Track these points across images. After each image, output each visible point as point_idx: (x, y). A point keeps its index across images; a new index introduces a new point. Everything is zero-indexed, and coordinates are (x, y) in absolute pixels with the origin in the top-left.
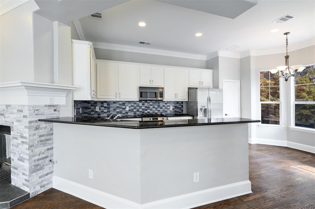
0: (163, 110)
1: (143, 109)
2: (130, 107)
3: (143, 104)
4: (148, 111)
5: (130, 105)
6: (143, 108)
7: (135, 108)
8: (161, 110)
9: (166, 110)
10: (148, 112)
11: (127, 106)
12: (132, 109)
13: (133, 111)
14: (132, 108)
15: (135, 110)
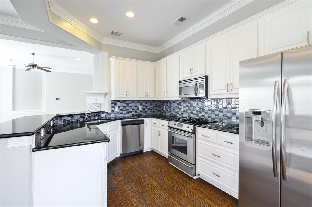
0: (223, 115)
1: (197, 111)
2: (184, 107)
3: (197, 104)
4: (203, 114)
5: (185, 105)
6: (197, 109)
7: (189, 109)
8: (221, 114)
9: (229, 115)
10: (203, 116)
11: (183, 106)
12: (187, 110)
13: (187, 112)
14: (187, 108)
15: (189, 111)
